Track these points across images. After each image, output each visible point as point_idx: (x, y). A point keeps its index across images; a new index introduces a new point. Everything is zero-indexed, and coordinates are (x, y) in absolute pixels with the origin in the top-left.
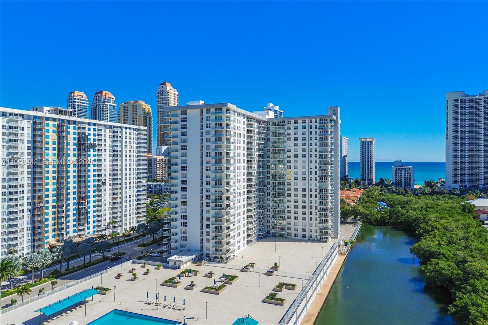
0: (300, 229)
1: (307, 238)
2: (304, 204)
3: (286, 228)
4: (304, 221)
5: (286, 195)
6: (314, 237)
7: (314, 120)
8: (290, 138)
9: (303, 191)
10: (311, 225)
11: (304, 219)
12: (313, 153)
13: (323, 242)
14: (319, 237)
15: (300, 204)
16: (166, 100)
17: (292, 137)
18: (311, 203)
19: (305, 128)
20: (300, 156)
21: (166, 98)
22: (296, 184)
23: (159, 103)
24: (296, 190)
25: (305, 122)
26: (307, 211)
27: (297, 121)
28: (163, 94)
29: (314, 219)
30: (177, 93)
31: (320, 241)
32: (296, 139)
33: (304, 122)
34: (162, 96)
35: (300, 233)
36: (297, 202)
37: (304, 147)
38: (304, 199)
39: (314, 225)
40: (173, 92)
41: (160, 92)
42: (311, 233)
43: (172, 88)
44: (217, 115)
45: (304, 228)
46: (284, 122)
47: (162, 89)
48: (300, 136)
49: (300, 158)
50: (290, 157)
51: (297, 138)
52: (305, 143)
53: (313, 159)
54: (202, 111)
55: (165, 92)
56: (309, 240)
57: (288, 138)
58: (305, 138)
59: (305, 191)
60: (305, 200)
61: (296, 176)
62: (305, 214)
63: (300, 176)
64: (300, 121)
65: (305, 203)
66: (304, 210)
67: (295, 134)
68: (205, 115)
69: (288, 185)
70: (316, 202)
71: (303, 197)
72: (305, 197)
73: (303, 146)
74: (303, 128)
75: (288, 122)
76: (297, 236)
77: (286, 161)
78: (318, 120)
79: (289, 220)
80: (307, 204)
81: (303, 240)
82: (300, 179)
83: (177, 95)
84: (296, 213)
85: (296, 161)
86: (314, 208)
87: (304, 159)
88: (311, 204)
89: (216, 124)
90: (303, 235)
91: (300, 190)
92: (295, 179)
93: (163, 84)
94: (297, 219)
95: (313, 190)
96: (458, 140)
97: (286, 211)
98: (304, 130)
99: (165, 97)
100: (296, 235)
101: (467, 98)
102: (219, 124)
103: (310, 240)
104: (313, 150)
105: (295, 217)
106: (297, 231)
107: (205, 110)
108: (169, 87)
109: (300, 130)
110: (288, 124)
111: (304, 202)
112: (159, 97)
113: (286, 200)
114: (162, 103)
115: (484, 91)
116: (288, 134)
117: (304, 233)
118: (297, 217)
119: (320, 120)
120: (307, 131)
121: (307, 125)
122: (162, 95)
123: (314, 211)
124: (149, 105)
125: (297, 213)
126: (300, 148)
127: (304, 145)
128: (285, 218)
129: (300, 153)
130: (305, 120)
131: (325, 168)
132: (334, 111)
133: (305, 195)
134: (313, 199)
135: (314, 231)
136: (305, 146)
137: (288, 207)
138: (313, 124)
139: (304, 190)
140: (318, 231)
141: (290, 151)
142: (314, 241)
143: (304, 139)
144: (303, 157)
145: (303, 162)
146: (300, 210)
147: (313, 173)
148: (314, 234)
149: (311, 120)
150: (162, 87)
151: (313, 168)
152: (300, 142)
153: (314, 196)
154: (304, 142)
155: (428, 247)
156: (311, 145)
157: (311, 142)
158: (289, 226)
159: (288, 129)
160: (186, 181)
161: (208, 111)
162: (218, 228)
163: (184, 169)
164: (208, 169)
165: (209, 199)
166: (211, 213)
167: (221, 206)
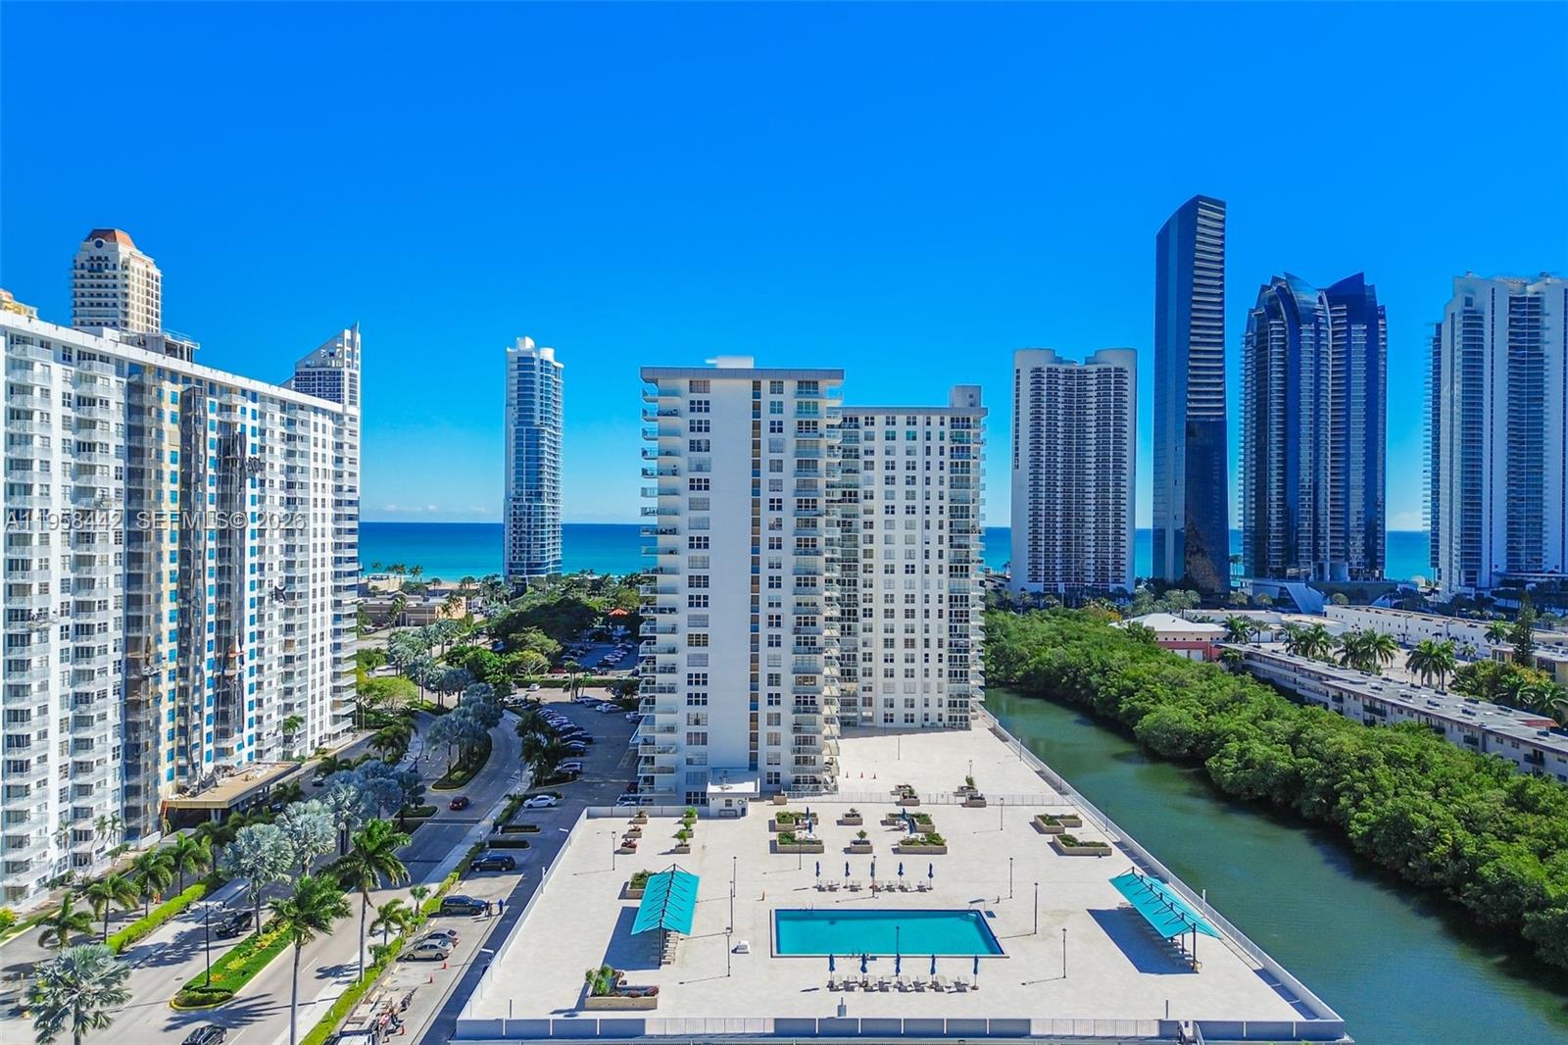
0: (900, 701)
1: (917, 723)
2: (910, 636)
3: (860, 702)
4: (910, 680)
5: (860, 613)
6: (933, 718)
7: (935, 419)
8: (872, 463)
9: (907, 602)
10: (926, 689)
11: (910, 674)
12: (934, 503)
13: (961, 729)
14: (945, 718)
15: (899, 636)
16: (115, 295)
17: (879, 459)
18: (927, 631)
19: (914, 438)
20: (900, 510)
21: (115, 286)
22: (889, 584)
23: (83, 304)
24: (889, 599)
25: (915, 423)
26: (918, 651)
27: (894, 418)
28: (100, 270)
29: (933, 673)
30: (156, 272)
31: (953, 728)
32: (890, 466)
33: (911, 422)
34: (99, 277)
35: (899, 711)
36: (892, 631)
37: (910, 488)
38: (910, 621)
39: (934, 689)
40: (142, 267)
41: (87, 264)
42: (926, 710)
43: (139, 253)
44: (804, 400)
45: (909, 696)
46: (857, 420)
47: (99, 252)
48: (901, 459)
49: (900, 516)
50: (872, 512)
51: (893, 462)
52: (914, 478)
53: (934, 518)
54: (757, 386)
55: (110, 265)
56: (924, 729)
57: (866, 462)
58: (914, 463)
59: (913, 602)
60: (913, 625)
61: (889, 562)
62: (913, 661)
63: (900, 564)
64: (901, 419)
65: (913, 631)
66: (910, 651)
67: (888, 453)
68: (767, 398)
69: (865, 586)
70: (939, 628)
71: (907, 617)
72: (913, 617)
73: (908, 483)
74: (908, 439)
75: (867, 418)
76: (892, 721)
77: (861, 525)
78: (947, 419)
79: (867, 679)
80: (918, 636)
81: (906, 729)
82: (900, 569)
83: (157, 280)
84: (889, 659)
85: (889, 524)
86: (934, 643)
87: (911, 517)
88: (927, 636)
89: (800, 423)
90: (906, 715)
91: (900, 599)
92: (886, 572)
93: (102, 235)
94: (892, 676)
95: (934, 599)
96: (1041, 471)
97: (859, 656)
98: (911, 443)
99: (111, 282)
100: (889, 719)
101: (1061, 368)
102: (808, 423)
103: (928, 726)
104: (934, 496)
105: (886, 671)
106: (892, 706)
107: (766, 385)
108: (125, 248)
109: (901, 444)
110: (867, 424)
111: (910, 630)
112: (85, 281)
113: (860, 626)
114: (99, 305)
115: (1096, 352)
116: (866, 453)
117: (910, 711)
118: (892, 671)
119: (952, 420)
120: (919, 445)
121: (919, 429)
122: (95, 274)
123: (934, 651)
124: (29, 308)
125: (892, 661)
126: (900, 488)
127: (911, 481)
128: (855, 674)
129: (900, 503)
130: (915, 418)
131: (962, 542)
132: (971, 396)
133: (913, 611)
134: (933, 621)
135: (933, 703)
136: (914, 483)
137: (865, 644)
138: (935, 429)
139: (910, 599)
140: (945, 703)
141: (872, 497)
142: (934, 728)
143: (911, 466)
144: (908, 512)
145: (909, 526)
146: (899, 652)
147: (934, 554)
148: (933, 711)
149: (929, 418)
150: (99, 245)
151: (934, 541)
152: (901, 473)
153: (934, 614)
154: (911, 473)
155: (1179, 722)
156: (928, 481)
157: (928, 474)
158: (867, 694)
159: (866, 439)
160: (706, 578)
161: (777, 388)
162: (806, 703)
163: (700, 543)
164: (774, 545)
165: (778, 625)
166: (783, 663)
167: (814, 644)
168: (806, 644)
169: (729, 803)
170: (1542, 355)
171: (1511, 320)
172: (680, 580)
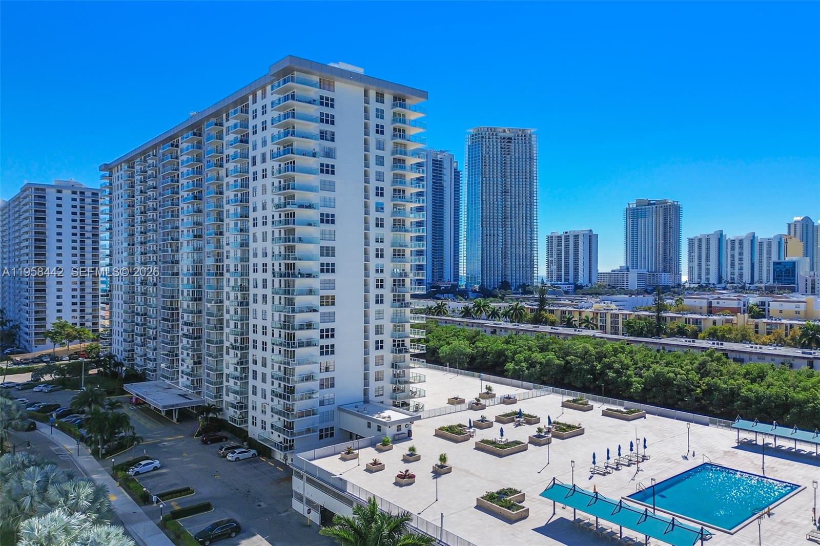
44: (397, 111)
54: (366, 94)
68: (373, 105)
89: (395, 129)
102: (399, 129)
107: (372, 94)
160: (333, 248)
161: (380, 98)
162: (399, 345)
163: (328, 219)
164: (380, 224)
165: (382, 286)
166: (385, 316)
167: (403, 300)
168: (399, 300)
169: (399, 428)
170: (443, 186)
171: (433, 169)
172: (314, 249)
